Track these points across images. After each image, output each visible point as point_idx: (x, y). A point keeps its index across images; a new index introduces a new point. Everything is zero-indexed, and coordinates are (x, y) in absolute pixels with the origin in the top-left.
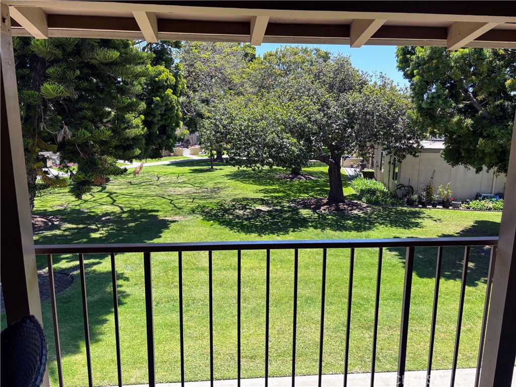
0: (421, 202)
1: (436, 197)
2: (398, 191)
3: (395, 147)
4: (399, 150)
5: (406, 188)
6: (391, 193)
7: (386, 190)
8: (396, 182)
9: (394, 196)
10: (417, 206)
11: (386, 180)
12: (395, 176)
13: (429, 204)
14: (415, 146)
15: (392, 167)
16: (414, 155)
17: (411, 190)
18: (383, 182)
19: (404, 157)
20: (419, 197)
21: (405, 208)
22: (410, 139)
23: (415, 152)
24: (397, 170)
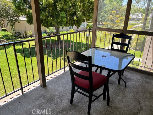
0: (24, 37)
1: (28, 35)
2: (16, 34)
3: (11, 20)
4: (12, 20)
5: (18, 33)
6: (14, 35)
7: (12, 35)
8: (14, 31)
9: (15, 36)
10: (23, 38)
11: (11, 31)
12: (14, 30)
13: (27, 37)
14: (18, 19)
15: (12, 26)
16: (18, 22)
17: (20, 34)
18: (10, 32)
19: (15, 23)
20: (23, 35)
21: (19, 39)
22: (15, 17)
23: (18, 21)
24: (14, 28)
